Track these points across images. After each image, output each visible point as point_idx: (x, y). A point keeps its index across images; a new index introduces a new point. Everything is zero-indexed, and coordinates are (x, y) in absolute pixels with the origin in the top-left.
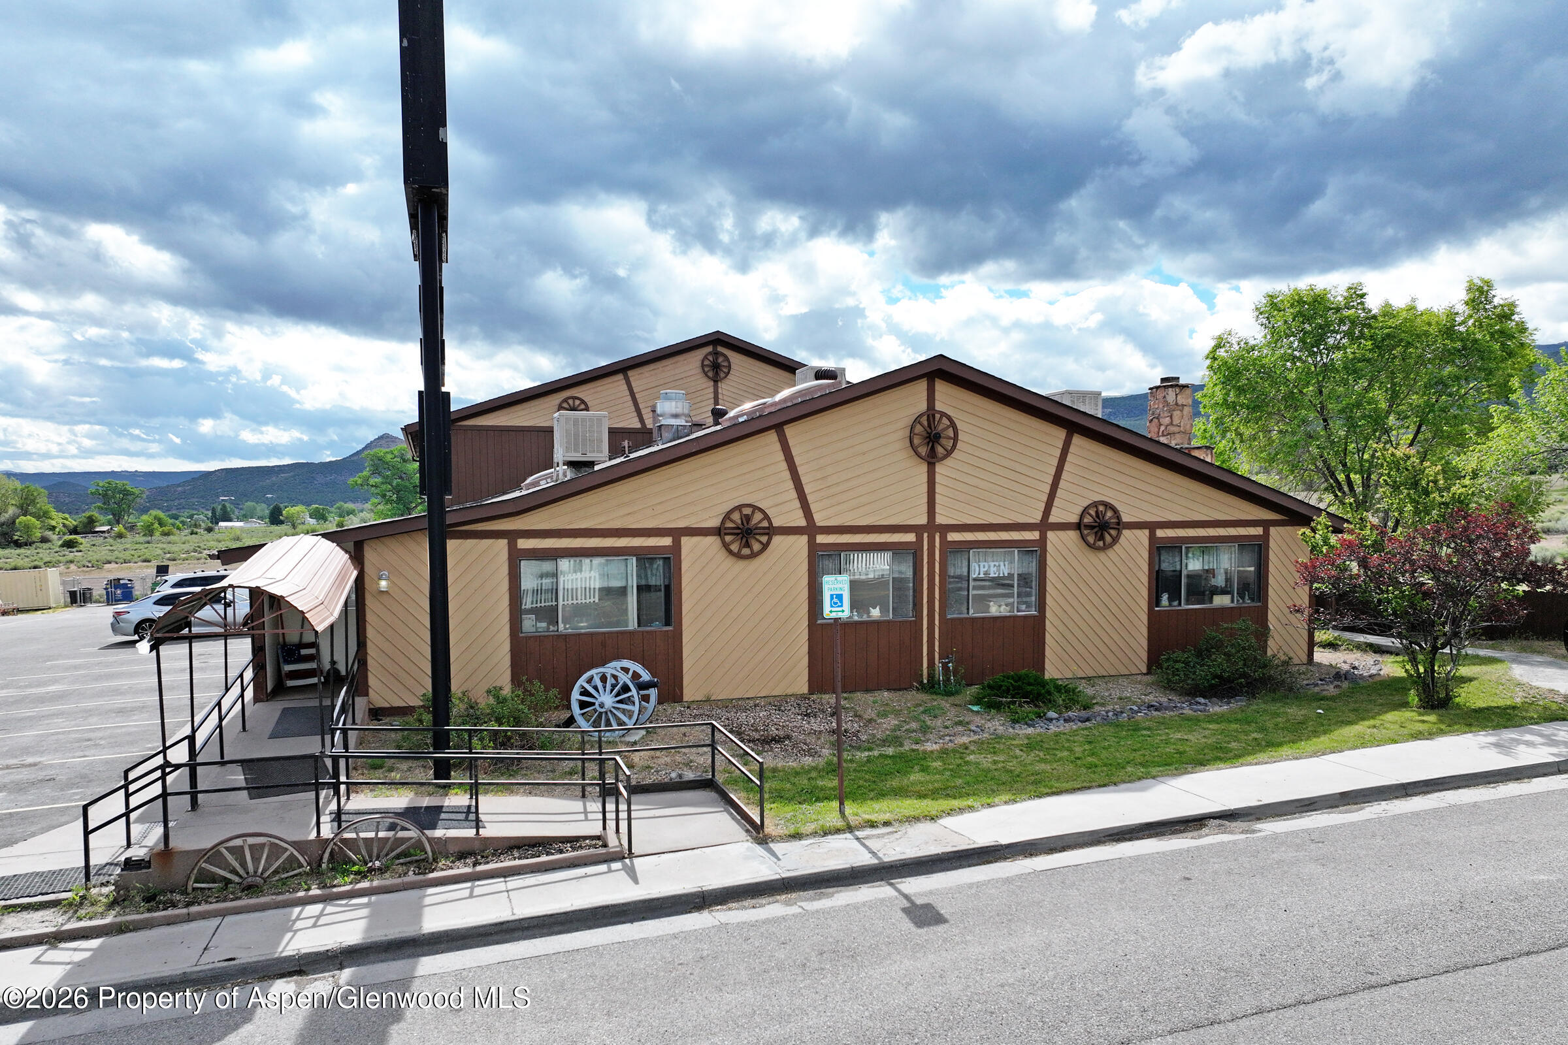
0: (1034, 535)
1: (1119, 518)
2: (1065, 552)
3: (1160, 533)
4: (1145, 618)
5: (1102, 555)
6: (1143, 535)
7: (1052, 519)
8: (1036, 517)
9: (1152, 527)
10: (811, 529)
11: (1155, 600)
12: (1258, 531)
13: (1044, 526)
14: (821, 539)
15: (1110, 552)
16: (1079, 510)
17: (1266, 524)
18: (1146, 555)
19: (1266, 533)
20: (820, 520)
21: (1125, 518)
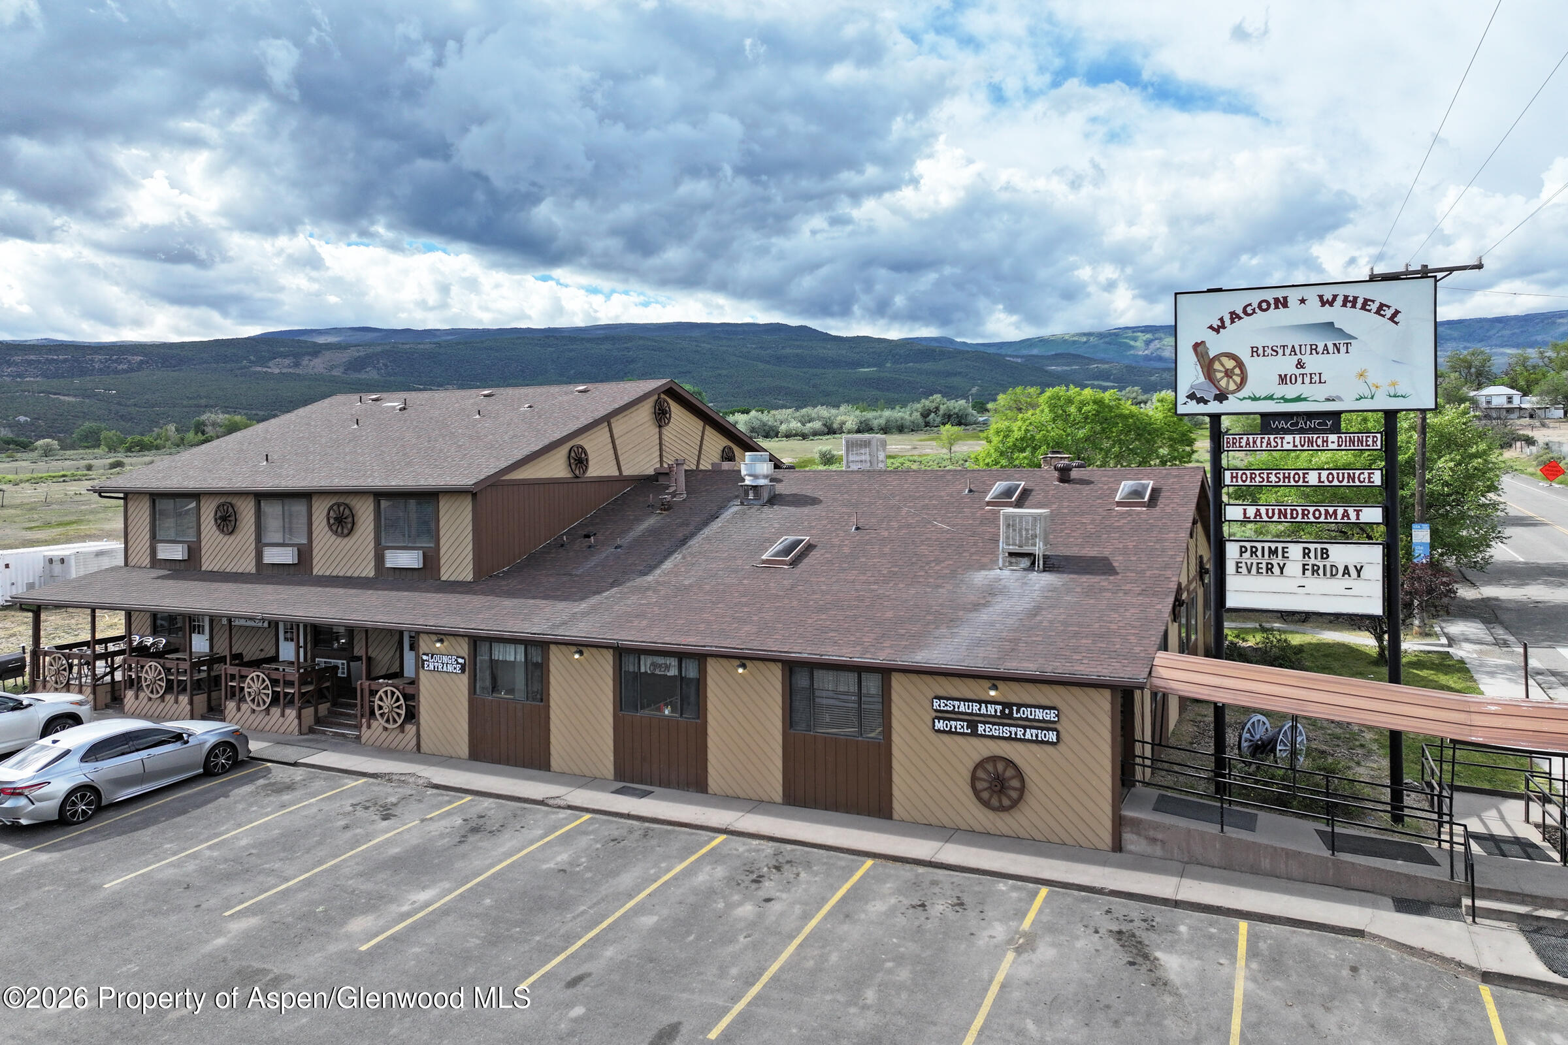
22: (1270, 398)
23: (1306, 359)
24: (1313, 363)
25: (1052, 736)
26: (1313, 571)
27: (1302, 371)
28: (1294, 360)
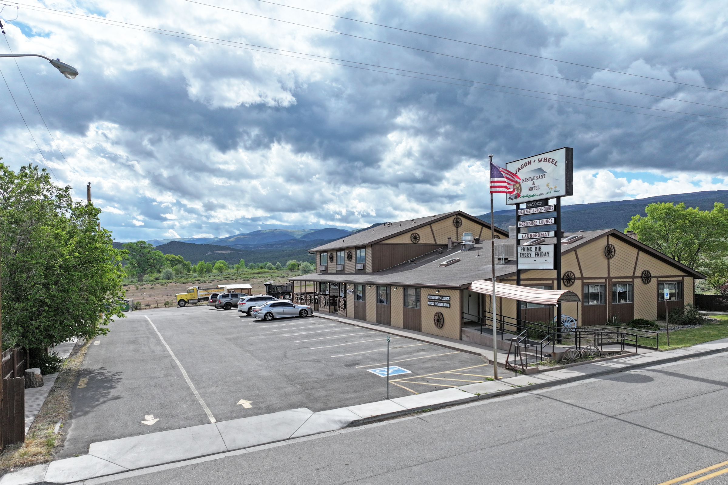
0: (631, 280)
1: (650, 275)
2: (638, 285)
3: (659, 279)
4: (656, 304)
5: (646, 285)
6: (655, 279)
7: (635, 275)
8: (631, 275)
9: (657, 277)
10: (582, 278)
11: (658, 299)
12: (681, 278)
13: (634, 277)
14: (585, 281)
15: (648, 285)
16: (641, 272)
17: (683, 276)
18: (656, 286)
19: (683, 279)
20: (585, 275)
21: (652, 275)
22: (527, 196)
23: (535, 181)
24: (537, 182)
25: (448, 305)
26: (538, 255)
27: (534, 186)
28: (531, 182)
